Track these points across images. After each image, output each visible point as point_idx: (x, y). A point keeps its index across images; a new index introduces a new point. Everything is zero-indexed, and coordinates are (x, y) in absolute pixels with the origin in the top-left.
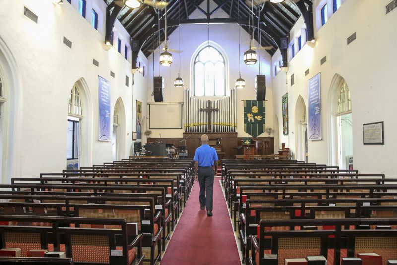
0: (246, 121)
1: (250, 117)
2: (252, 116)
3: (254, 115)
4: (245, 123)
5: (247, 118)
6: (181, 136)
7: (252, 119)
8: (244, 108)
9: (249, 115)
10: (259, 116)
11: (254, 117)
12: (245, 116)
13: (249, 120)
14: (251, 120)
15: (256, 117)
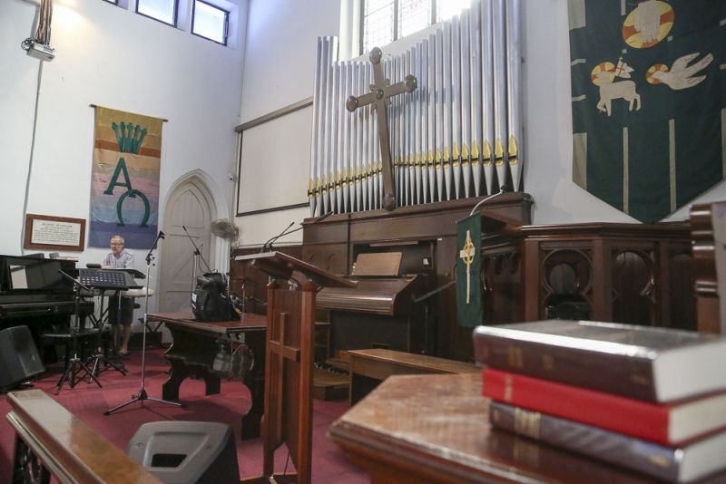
0: (586, 115)
1: (614, 84)
2: (626, 70)
3: (643, 60)
4: (577, 128)
5: (594, 94)
6: (297, 238)
7: (629, 92)
8: (574, 34)
9: (603, 75)
10: (681, 63)
11: (639, 78)
12: (582, 83)
13: (604, 105)
14: (619, 104)
15: (658, 75)
